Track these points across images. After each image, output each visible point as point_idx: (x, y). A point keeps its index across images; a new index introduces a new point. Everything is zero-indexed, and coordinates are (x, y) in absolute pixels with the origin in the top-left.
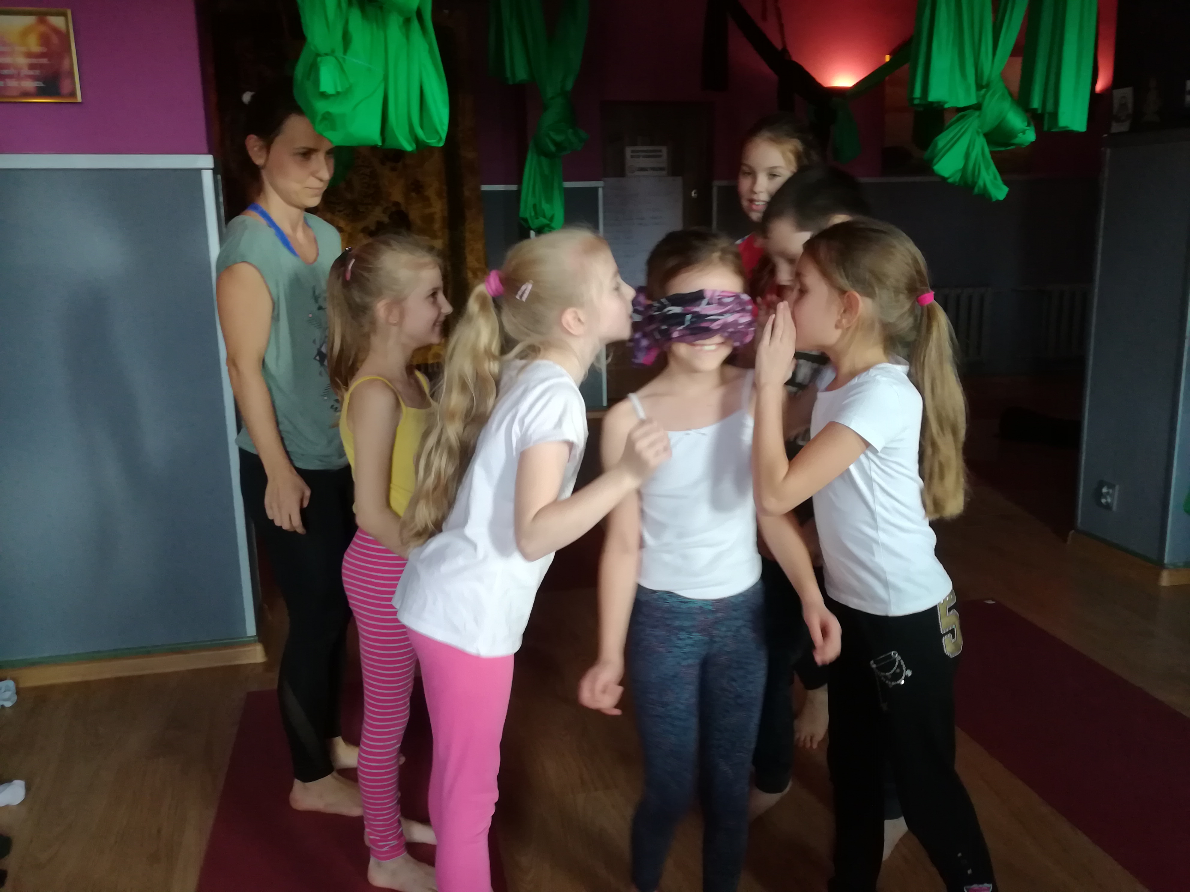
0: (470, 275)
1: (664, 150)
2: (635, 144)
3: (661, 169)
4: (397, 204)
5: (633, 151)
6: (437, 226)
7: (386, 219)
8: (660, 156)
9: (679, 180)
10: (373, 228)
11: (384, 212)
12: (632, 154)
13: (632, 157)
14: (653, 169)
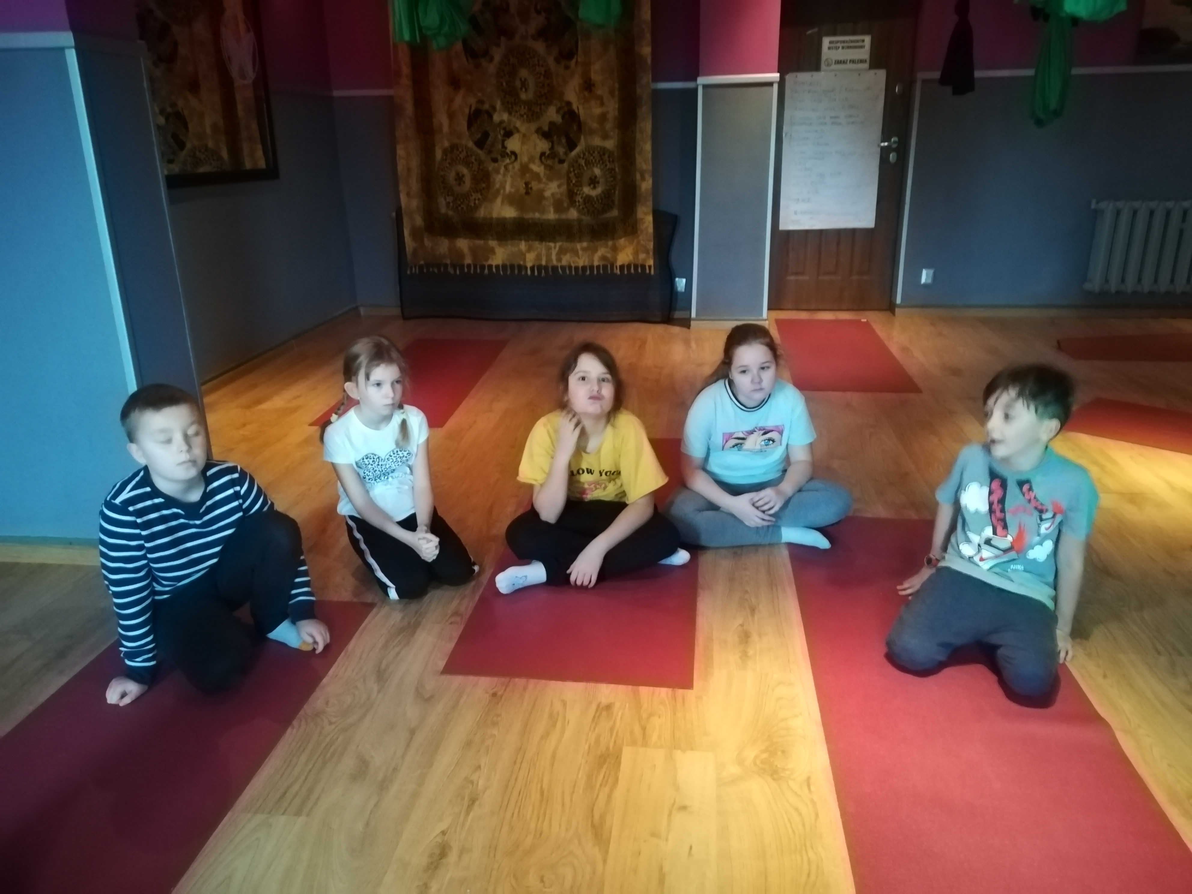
0: (638, 177)
1: (867, 39)
2: (834, 34)
3: (862, 61)
4: (569, 104)
5: (830, 42)
6: (609, 126)
7: (557, 119)
8: (862, 47)
9: (882, 74)
10: (546, 128)
11: (558, 112)
12: (832, 45)
13: (829, 48)
14: (853, 61)
